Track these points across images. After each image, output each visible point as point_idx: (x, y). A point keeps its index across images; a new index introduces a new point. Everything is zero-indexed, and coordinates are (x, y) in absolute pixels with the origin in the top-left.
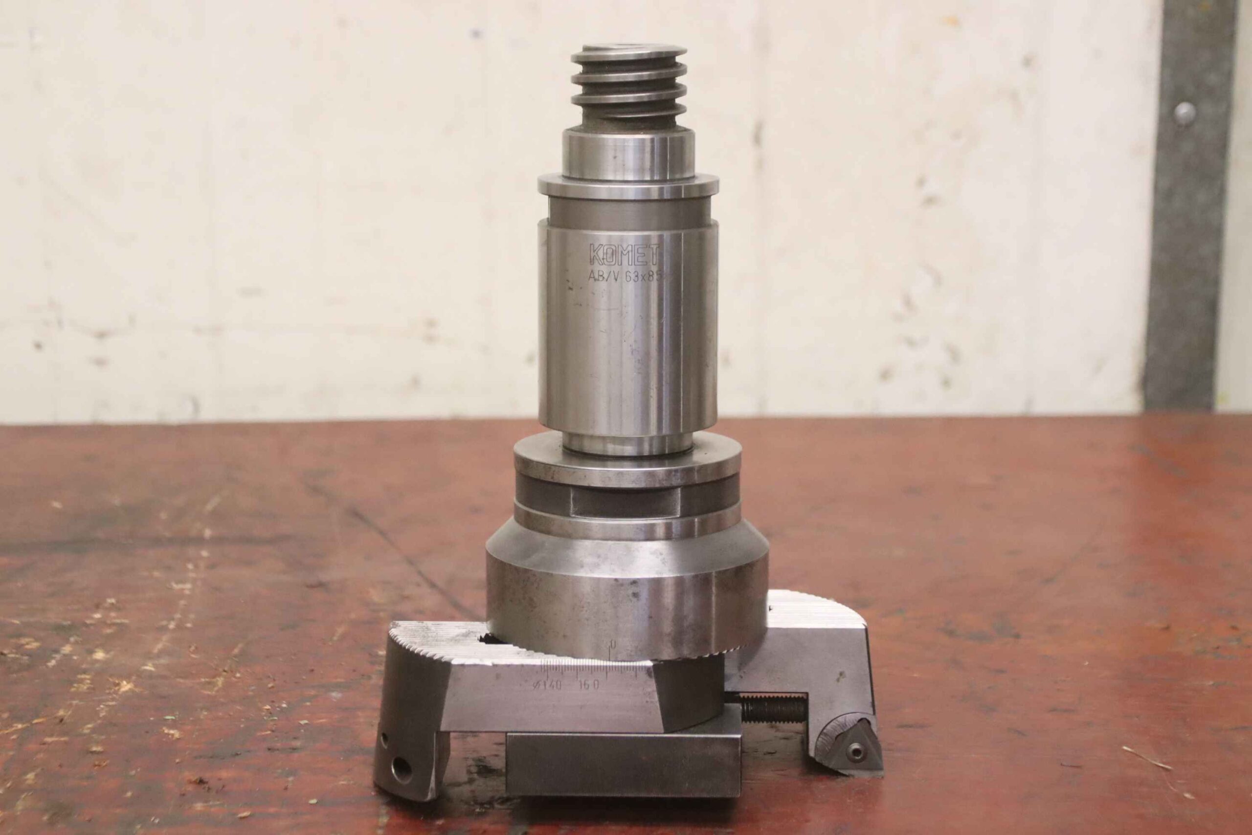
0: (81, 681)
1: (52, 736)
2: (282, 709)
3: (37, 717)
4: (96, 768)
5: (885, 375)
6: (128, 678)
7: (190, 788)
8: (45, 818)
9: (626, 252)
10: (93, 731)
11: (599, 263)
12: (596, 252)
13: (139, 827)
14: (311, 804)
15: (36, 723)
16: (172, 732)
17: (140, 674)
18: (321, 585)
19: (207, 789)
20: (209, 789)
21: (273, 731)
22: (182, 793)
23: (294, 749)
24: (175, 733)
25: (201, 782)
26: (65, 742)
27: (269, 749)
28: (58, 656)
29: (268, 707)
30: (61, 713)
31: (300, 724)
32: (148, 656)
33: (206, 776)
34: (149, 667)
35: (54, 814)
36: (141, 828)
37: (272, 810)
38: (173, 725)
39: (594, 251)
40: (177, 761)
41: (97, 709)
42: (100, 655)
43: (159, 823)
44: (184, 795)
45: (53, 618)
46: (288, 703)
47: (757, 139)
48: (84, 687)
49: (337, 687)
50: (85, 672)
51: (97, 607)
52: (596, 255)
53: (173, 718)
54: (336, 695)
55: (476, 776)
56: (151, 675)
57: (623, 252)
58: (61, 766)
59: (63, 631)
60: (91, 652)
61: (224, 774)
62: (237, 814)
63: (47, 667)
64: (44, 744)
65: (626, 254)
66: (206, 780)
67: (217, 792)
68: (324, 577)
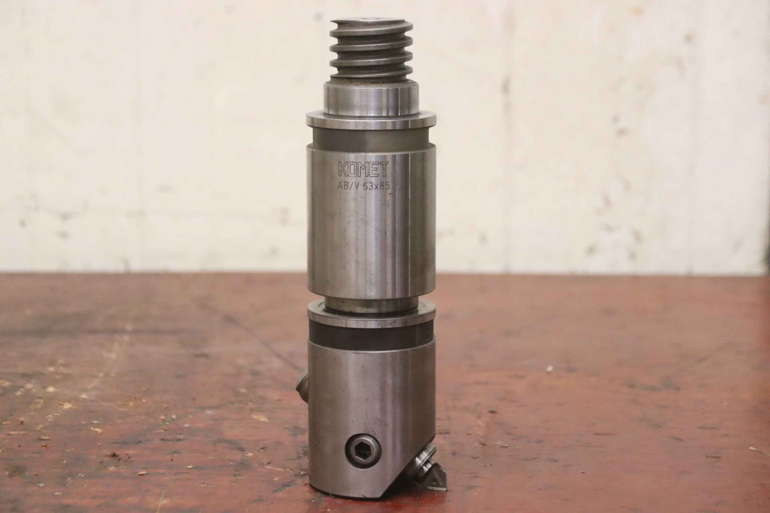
0: (38, 403)
1: (15, 430)
2: (173, 420)
3: (6, 420)
4: (43, 448)
5: (591, 250)
6: (69, 401)
7: (106, 459)
8: (7, 473)
9: (364, 167)
10: (44, 428)
11: (345, 175)
12: (343, 167)
13: (70, 479)
14: (189, 468)
15: (5, 424)
16: (96, 430)
17: (77, 399)
18: (204, 356)
19: (118, 459)
20: (120, 459)
21: (165, 430)
22: (101, 461)
23: (179, 440)
24: (99, 430)
25: (114, 455)
26: (24, 434)
27: (162, 440)
28: (22, 390)
29: (163, 417)
30: (22, 419)
31: (184, 427)
32: (85, 390)
33: (117, 453)
34: (84, 396)
35: (13, 472)
36: (72, 479)
37: (162, 471)
38: (97, 426)
39: (341, 167)
40: (99, 444)
41: (47, 417)
42: (51, 389)
43: (84, 476)
44: (102, 462)
45: (21, 370)
46: (177, 416)
47: (506, 88)
48: (39, 406)
49: (212, 408)
50: (40, 398)
51: (52, 364)
52: (343, 170)
53: (98, 422)
54: (209, 412)
55: (302, 455)
56: (85, 400)
57: (362, 167)
58: (19, 446)
59: (27, 377)
60: (45, 388)
61: (131, 452)
62: (137, 473)
63: (15, 395)
64: (10, 435)
65: (364, 169)
66: (117, 455)
67: (125, 461)
68: (206, 350)
